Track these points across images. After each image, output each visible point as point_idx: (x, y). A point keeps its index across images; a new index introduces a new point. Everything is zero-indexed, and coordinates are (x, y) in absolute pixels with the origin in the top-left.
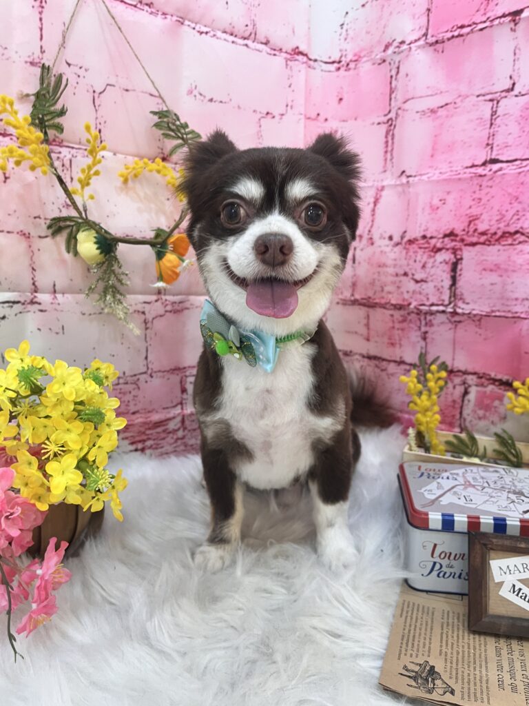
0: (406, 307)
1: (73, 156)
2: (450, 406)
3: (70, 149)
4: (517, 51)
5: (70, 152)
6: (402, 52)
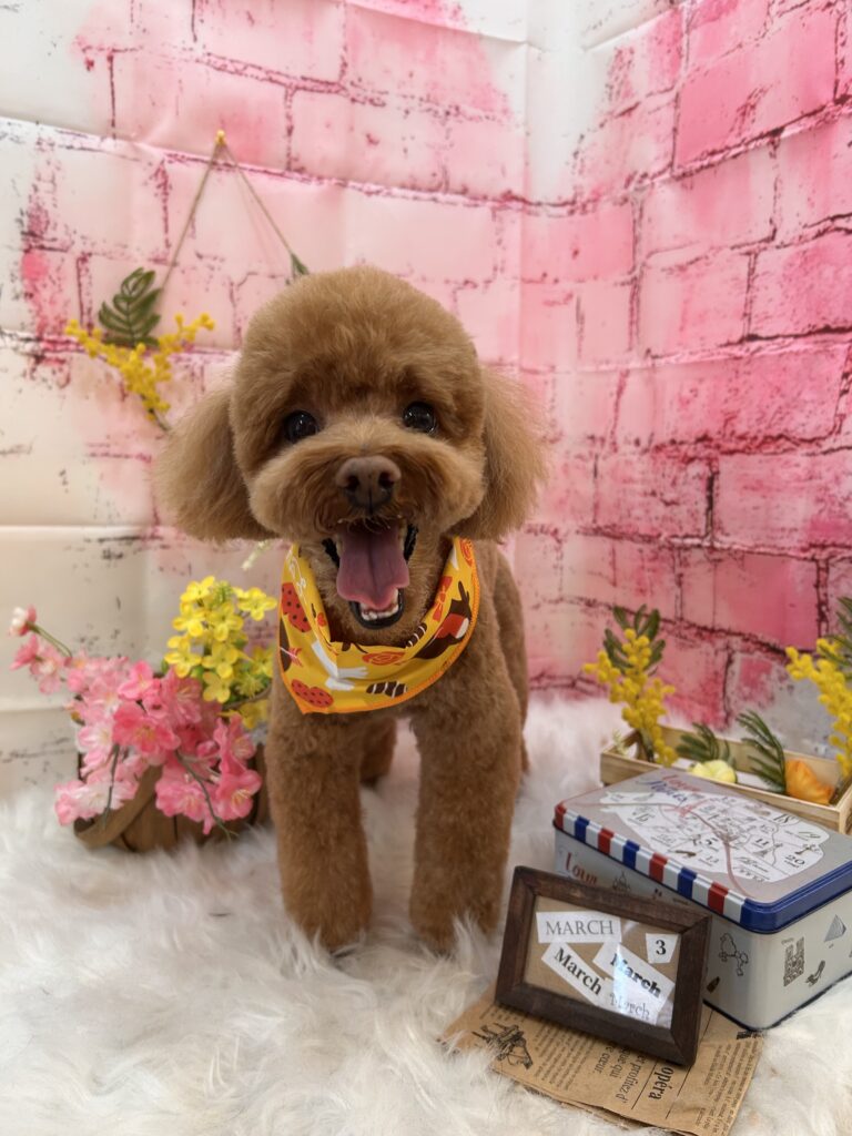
0: (657, 539)
1: (205, 362)
2: (711, 679)
3: (203, 355)
4: (778, 184)
5: (201, 358)
6: (644, 188)
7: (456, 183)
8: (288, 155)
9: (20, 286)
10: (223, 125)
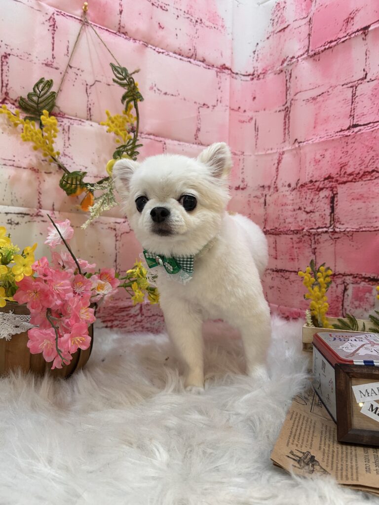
0: (301, 232)
1: (71, 124)
2: (335, 300)
3: (70, 120)
4: (368, 53)
5: (69, 122)
6: (293, 63)
7: (200, 56)
8: (120, 24)
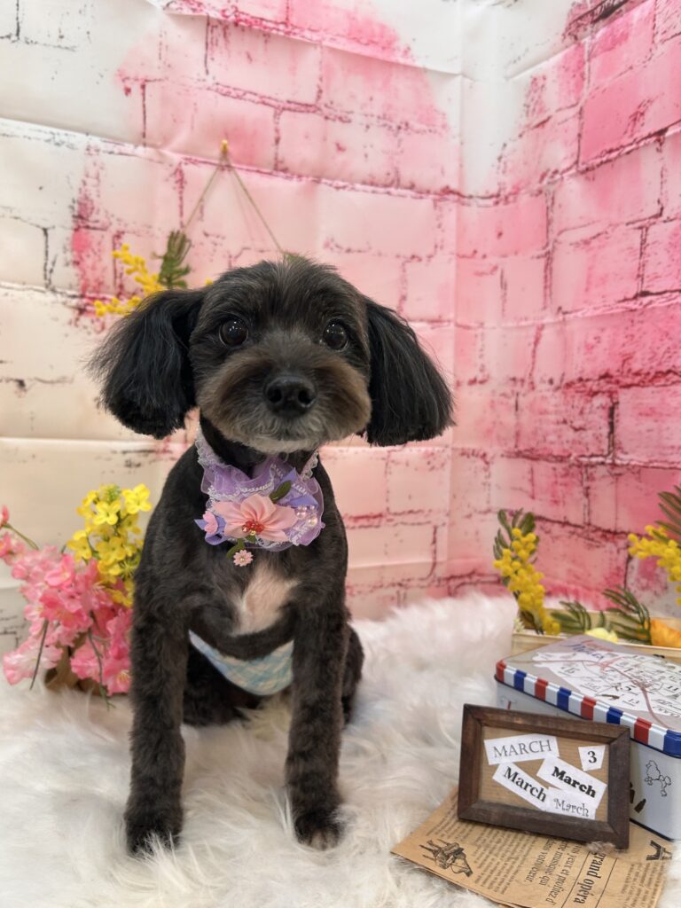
0: (567, 459)
2: (614, 574)
4: (664, 173)
6: (555, 181)
7: (405, 180)
8: (276, 159)
9: (70, 256)
10: (227, 136)
